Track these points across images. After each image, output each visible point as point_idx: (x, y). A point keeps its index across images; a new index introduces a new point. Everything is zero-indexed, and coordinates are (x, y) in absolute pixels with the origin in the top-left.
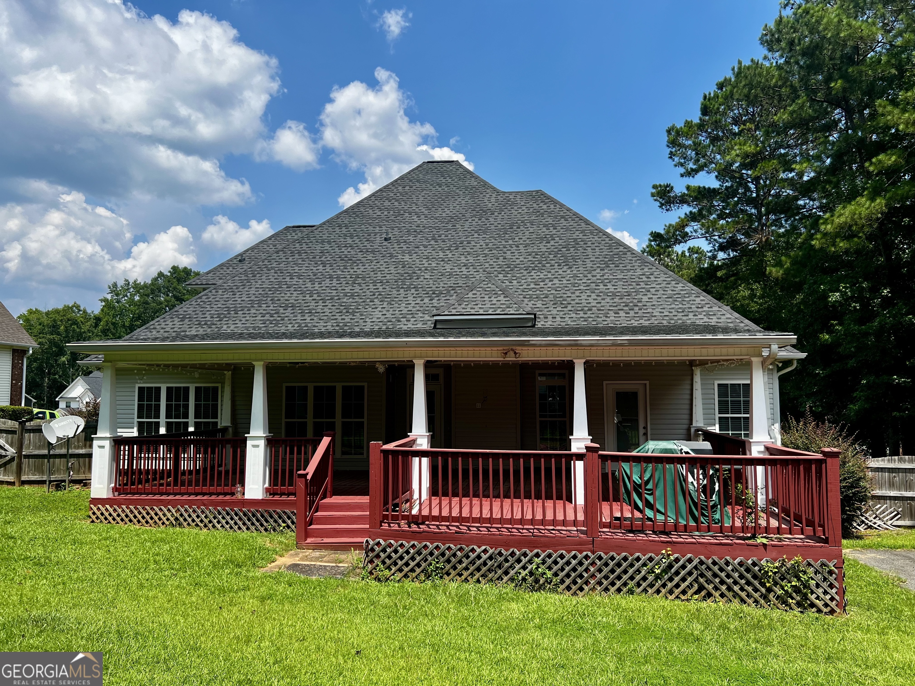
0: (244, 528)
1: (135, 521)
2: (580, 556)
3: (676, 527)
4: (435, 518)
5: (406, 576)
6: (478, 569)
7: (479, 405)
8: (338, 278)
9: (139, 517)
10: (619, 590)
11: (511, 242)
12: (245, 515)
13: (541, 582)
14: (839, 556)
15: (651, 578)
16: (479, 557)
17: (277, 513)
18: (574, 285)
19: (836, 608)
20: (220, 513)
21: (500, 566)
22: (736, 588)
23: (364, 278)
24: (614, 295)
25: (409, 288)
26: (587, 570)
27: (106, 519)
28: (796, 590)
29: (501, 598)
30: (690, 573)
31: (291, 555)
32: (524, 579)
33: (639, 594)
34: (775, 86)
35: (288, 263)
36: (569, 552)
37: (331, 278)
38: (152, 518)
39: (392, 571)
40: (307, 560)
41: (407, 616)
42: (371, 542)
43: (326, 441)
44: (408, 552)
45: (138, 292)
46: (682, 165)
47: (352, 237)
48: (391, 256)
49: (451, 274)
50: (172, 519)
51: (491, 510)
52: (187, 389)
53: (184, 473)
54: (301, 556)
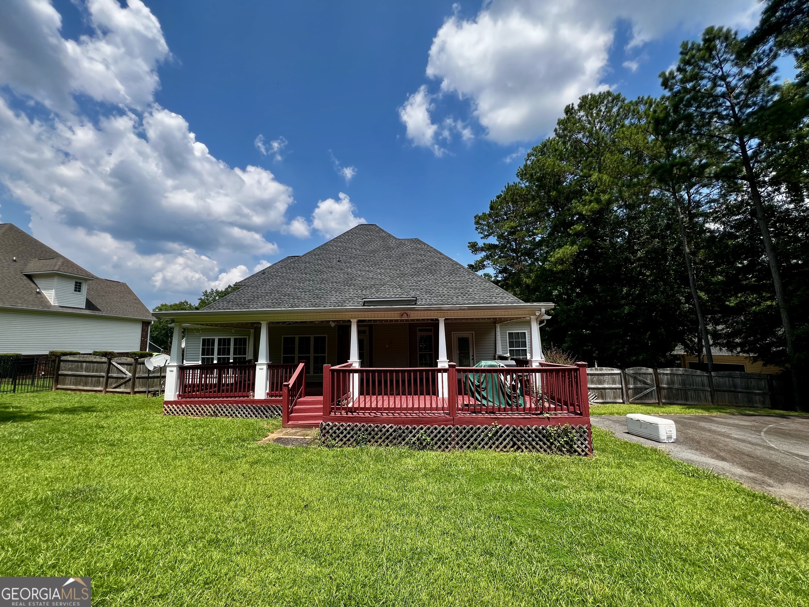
0: (254, 416)
1: (190, 413)
2: (446, 428)
3: (499, 409)
4: (362, 409)
5: (345, 443)
6: (387, 438)
7: (387, 346)
8: (313, 281)
9: (192, 411)
10: (469, 447)
11: (403, 263)
12: (254, 408)
13: (424, 444)
14: (588, 422)
15: (486, 439)
16: (388, 431)
17: (273, 407)
18: (435, 283)
19: (588, 453)
20: (240, 408)
21: (400, 436)
22: (534, 443)
23: (326, 281)
24: (456, 288)
25: (350, 285)
26: (450, 436)
27: (173, 413)
28: (567, 442)
29: (401, 456)
30: (508, 436)
31: (279, 432)
32: (414, 443)
33: (480, 449)
34: (525, 194)
35: (287, 273)
36: (440, 426)
37: (309, 280)
38: (200, 412)
39: (337, 441)
40: (287, 435)
41: (343, 472)
42: (324, 424)
43: (301, 365)
44: (346, 429)
45: (218, 295)
46: (482, 233)
47: (321, 260)
48: (342, 269)
49: (372, 278)
50: (212, 412)
51: (395, 402)
52: (229, 340)
53: (223, 385)
54: (284, 432)
